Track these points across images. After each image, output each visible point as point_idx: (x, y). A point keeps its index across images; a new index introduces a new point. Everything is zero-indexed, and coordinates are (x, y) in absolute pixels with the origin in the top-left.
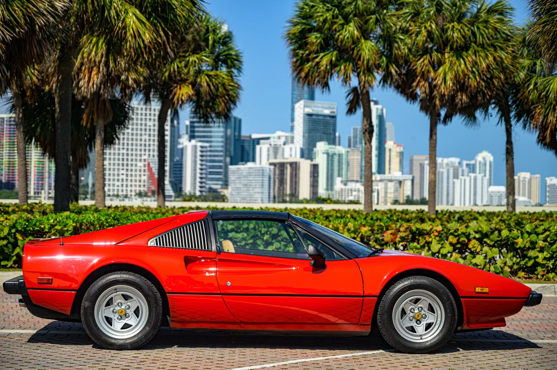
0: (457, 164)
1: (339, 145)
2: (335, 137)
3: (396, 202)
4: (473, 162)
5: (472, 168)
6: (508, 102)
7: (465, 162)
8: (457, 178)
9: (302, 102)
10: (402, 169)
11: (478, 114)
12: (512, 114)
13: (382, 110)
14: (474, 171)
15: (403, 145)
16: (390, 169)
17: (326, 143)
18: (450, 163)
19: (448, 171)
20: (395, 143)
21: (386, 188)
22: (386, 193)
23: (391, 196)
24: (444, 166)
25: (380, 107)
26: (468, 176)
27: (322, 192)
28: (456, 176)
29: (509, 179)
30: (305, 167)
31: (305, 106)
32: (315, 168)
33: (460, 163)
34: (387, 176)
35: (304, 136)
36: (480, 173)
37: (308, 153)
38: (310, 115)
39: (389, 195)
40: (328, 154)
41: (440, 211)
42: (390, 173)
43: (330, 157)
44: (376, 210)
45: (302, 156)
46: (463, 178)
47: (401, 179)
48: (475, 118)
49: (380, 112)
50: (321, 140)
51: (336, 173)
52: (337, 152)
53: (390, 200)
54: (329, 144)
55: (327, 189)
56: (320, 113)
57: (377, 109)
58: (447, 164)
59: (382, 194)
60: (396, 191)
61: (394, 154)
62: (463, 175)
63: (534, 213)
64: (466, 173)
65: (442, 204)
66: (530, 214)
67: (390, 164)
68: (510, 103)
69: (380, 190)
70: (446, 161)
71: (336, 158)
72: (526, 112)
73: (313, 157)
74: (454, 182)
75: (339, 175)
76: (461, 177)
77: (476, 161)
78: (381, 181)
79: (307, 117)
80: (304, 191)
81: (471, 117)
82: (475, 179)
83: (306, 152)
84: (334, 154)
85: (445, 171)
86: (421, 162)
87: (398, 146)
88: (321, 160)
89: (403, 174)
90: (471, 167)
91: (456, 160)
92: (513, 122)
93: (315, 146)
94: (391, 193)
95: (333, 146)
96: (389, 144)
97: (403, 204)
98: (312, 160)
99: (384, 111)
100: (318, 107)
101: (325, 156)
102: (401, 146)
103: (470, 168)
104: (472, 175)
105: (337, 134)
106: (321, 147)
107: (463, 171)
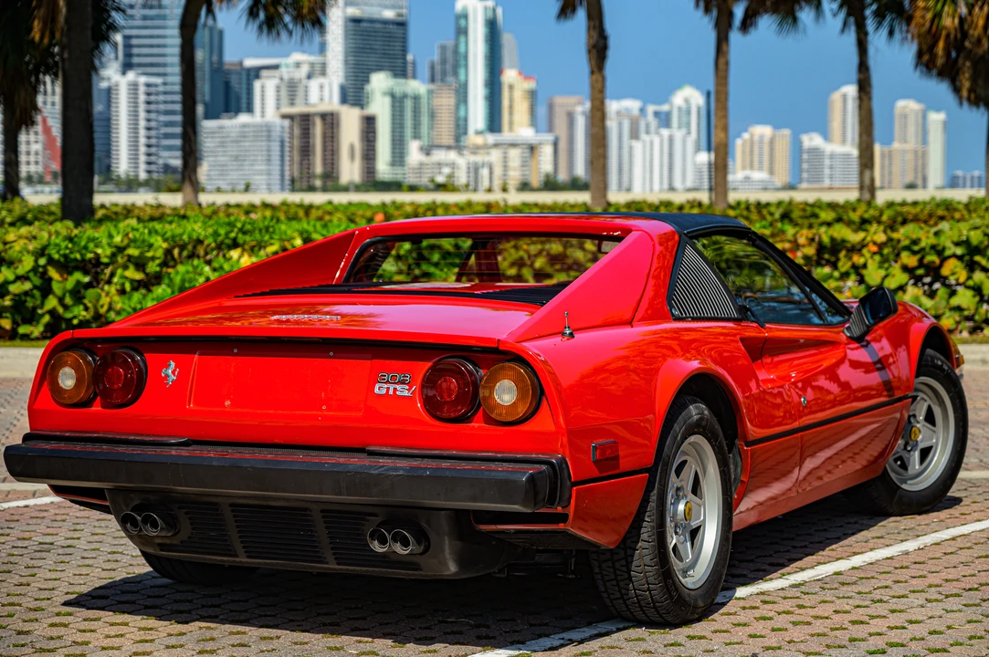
0: (636, 112)
1: (414, 77)
2: (405, 62)
3: (525, 187)
4: (665, 108)
5: (664, 119)
7: (651, 109)
8: (637, 138)
10: (534, 122)
13: (494, 10)
14: (668, 125)
15: (535, 77)
16: (511, 123)
17: (388, 73)
18: (623, 110)
19: (620, 125)
20: (520, 74)
21: (505, 160)
22: (506, 167)
23: (515, 176)
24: (613, 116)
25: (490, 4)
26: (657, 133)
27: (383, 168)
28: (635, 135)
30: (350, 123)
31: (347, 4)
32: (369, 123)
33: (642, 110)
34: (506, 136)
35: (346, 62)
36: (680, 127)
37: (354, 94)
38: (356, 21)
39: (511, 173)
40: (393, 96)
42: (511, 129)
43: (397, 101)
45: (344, 100)
46: (648, 138)
47: (533, 141)
49: (490, 14)
50: (379, 69)
51: (409, 131)
52: (409, 93)
53: (512, 184)
54: (396, 75)
55: (393, 164)
56: (376, 16)
57: (486, 8)
58: (619, 113)
59: (498, 171)
60: (524, 164)
61: (518, 94)
62: (648, 132)
64: (653, 128)
67: (511, 113)
69: (493, 164)
70: (615, 106)
71: (409, 104)
73: (365, 102)
74: (631, 148)
75: (416, 136)
76: (643, 136)
77: (672, 105)
78: (496, 145)
79: (352, 24)
80: (350, 171)
82: (671, 140)
83: (350, 92)
84: (405, 96)
85: (615, 124)
86: (570, 109)
87: (525, 78)
88: (380, 107)
89: (537, 131)
90: (663, 117)
91: (634, 105)
93: (367, 81)
94: (515, 170)
95: (402, 81)
96: (510, 75)
97: (539, 190)
98: (362, 108)
99: (499, 11)
100: (373, 6)
101: (387, 100)
102: (532, 78)
103: (660, 120)
104: (665, 132)
105: (410, 57)
106: (380, 82)
107: (648, 126)
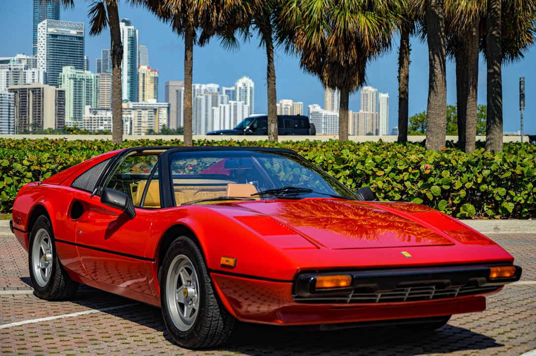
0: (216, 91)
1: (88, 70)
2: (83, 59)
3: (151, 132)
4: (233, 88)
5: (232, 95)
6: (269, 21)
7: (224, 89)
8: (217, 106)
9: (45, 21)
10: (156, 97)
11: (238, 35)
12: (273, 35)
13: (135, 32)
14: (234, 99)
15: (157, 70)
16: (144, 96)
17: (72, 67)
18: (208, 90)
19: (207, 98)
20: (149, 68)
21: (140, 117)
22: (140, 122)
23: (145, 125)
24: (202, 93)
25: (132, 27)
26: (228, 104)
27: (69, 120)
28: (215, 104)
29: (271, 105)
30: (50, 93)
31: (48, 26)
32: (61, 94)
33: (218, 90)
34: (141, 103)
35: (48, 60)
36: (240, 100)
37: (53, 78)
38: (54, 36)
39: (143, 125)
40: (75, 79)
41: (197, 142)
42: (144, 100)
43: (78, 83)
44: (126, 140)
45: (46, 82)
46: (222, 106)
47: (156, 106)
48: (234, 39)
49: (132, 34)
50: (67, 64)
51: (84, 100)
52: (84, 77)
53: (144, 130)
54: (76, 68)
55: (75, 118)
56: (65, 34)
57: (129, 29)
58: (206, 91)
59: (135, 123)
60: (150, 119)
61: (147, 79)
62: (222, 103)
63: (297, 142)
64: (225, 100)
65: (200, 133)
66: (293, 144)
67: (144, 91)
68: (271, 23)
69: (132, 119)
70: (204, 87)
71: (84, 84)
72: (288, 34)
73: (59, 83)
74: (213, 110)
75: (88, 103)
76: (220, 105)
77: (236, 88)
78: (134, 109)
79: (51, 38)
80: (49, 121)
81: (230, 38)
82: (235, 107)
83: (50, 77)
84: (82, 79)
85: (203, 98)
86: (178, 88)
87: (152, 71)
88: (68, 86)
89: (157, 102)
90: (231, 93)
91: (214, 87)
92: (275, 44)
93: (61, 71)
94: (145, 122)
95: (81, 71)
96: (143, 69)
97: (159, 134)
98: (57, 86)
99: (137, 31)
100: (63, 28)
101: (72, 81)
102: (156, 71)
103: (229, 95)
104: (232, 102)
106: (68, 71)
107: (222, 98)
